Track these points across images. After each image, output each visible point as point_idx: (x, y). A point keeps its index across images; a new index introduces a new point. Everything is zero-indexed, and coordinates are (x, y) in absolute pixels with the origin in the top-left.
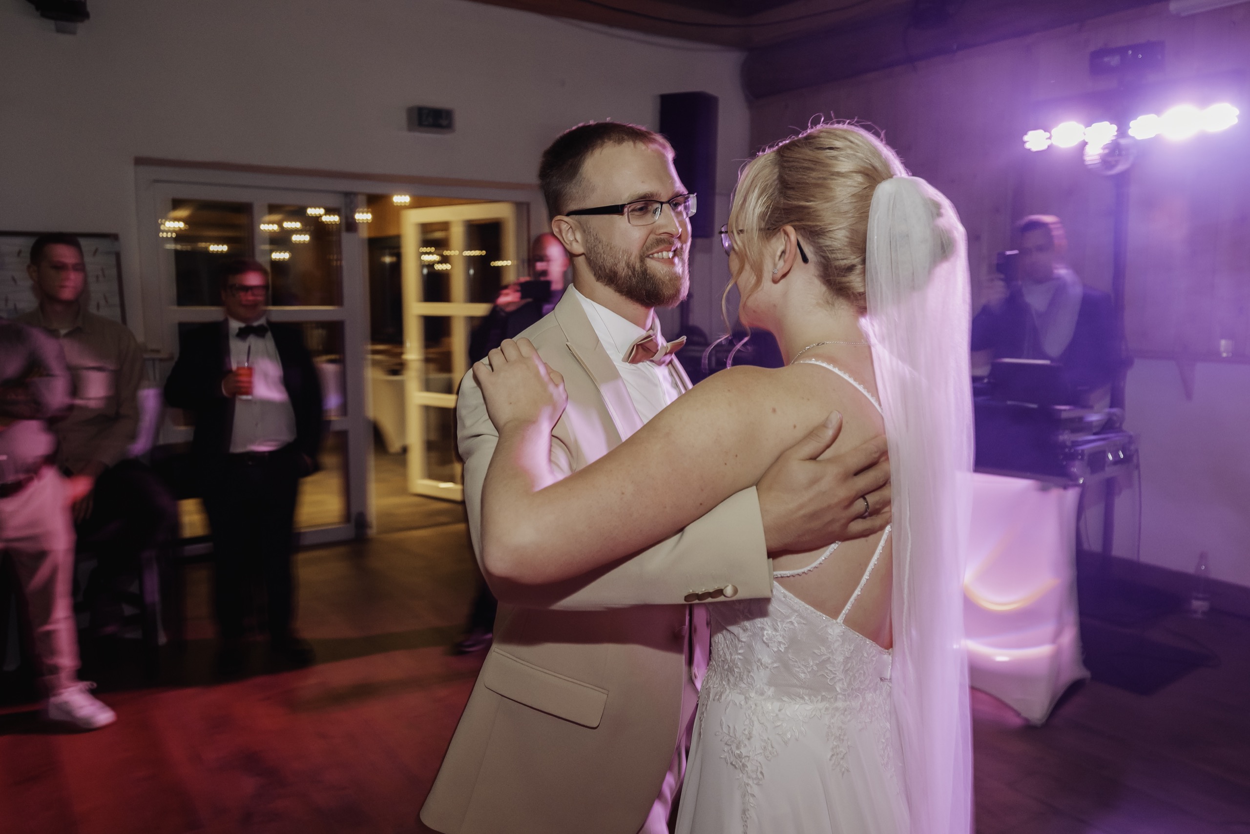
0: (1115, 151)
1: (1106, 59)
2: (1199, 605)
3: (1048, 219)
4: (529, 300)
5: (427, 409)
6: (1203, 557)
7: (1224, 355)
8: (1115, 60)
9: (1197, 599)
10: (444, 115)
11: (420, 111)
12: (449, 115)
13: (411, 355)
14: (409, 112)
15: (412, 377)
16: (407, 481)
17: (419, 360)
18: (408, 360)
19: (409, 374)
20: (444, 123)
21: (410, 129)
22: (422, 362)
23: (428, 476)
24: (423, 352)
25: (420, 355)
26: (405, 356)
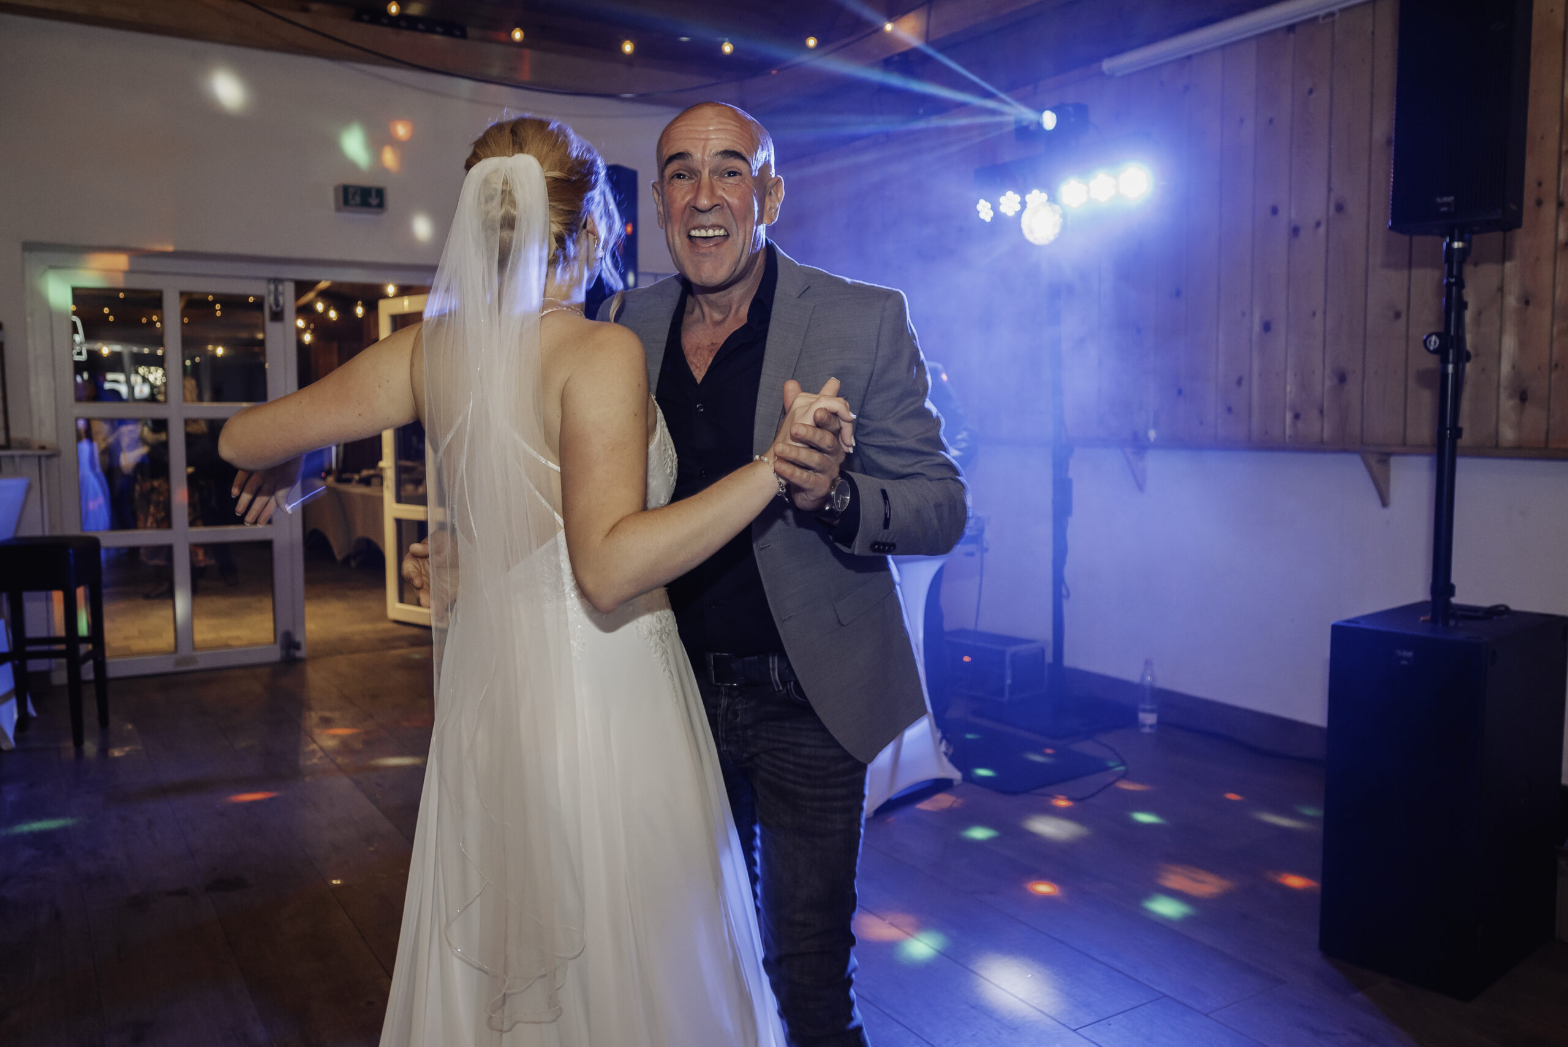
5: (400, 525)
9: (1144, 711)
10: (373, 193)
11: (346, 189)
12: (380, 193)
13: (387, 462)
14: (336, 191)
15: (387, 488)
16: (385, 605)
17: (391, 468)
18: (384, 468)
19: (385, 484)
20: (374, 202)
21: (338, 209)
22: (393, 471)
23: (401, 601)
24: (393, 458)
25: (391, 463)
26: (383, 463)
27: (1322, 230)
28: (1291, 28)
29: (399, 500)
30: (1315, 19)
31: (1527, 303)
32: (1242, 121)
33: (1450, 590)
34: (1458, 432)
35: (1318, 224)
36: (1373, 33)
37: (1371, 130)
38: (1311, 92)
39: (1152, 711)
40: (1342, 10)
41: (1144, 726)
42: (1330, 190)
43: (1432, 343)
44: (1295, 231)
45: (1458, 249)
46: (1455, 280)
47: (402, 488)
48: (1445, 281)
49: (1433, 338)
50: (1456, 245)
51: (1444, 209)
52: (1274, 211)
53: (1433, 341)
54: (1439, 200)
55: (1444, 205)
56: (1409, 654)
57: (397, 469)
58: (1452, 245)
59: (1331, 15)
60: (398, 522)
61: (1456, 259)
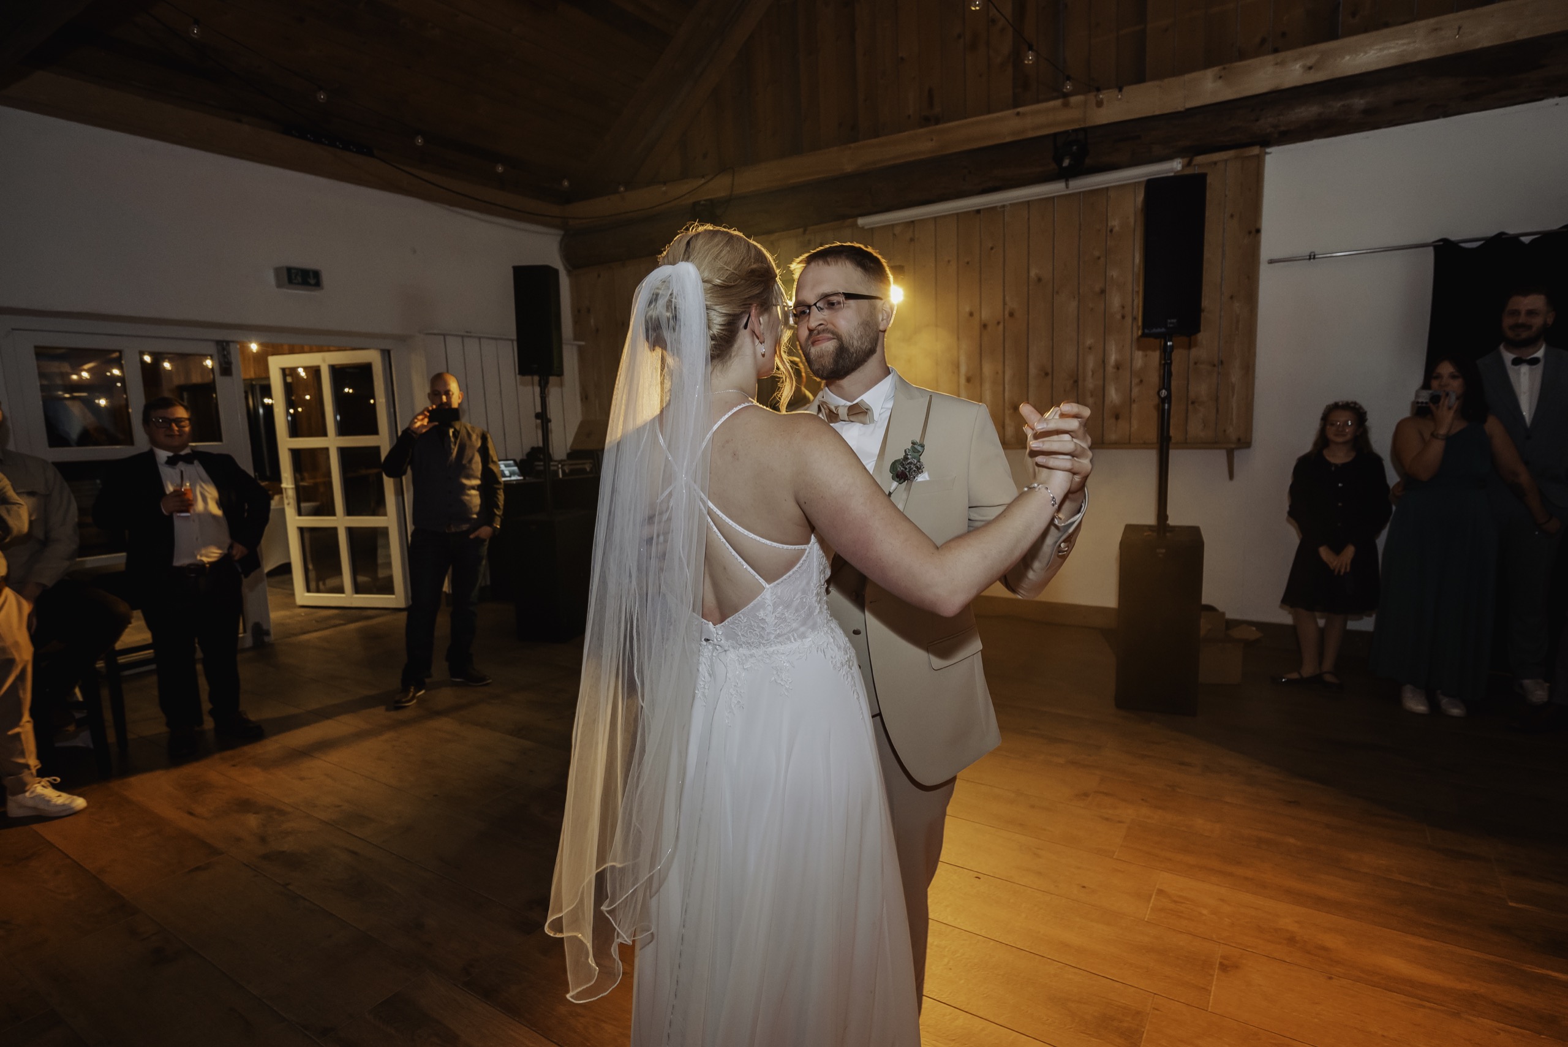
10: (311, 274)
11: (289, 270)
12: (316, 274)
13: (287, 484)
14: (277, 271)
15: (288, 504)
16: (293, 595)
17: (292, 488)
18: (286, 489)
19: (286, 502)
20: (312, 281)
21: (279, 285)
22: (294, 491)
23: (309, 591)
24: (293, 481)
25: (292, 484)
26: (284, 485)
27: (1001, 326)
28: (978, 211)
29: (300, 513)
30: (995, 207)
31: (1118, 369)
32: (949, 261)
33: (1166, 517)
34: (1169, 438)
35: (998, 323)
36: (1029, 219)
37: (1028, 272)
38: (992, 248)
40: (1010, 204)
42: (1005, 304)
43: (1163, 394)
44: (985, 326)
45: (1170, 345)
46: (1169, 362)
47: (303, 505)
48: (1163, 362)
49: (1164, 391)
50: (1169, 344)
51: (1171, 326)
52: (971, 314)
53: (1164, 393)
54: (1169, 321)
55: (1171, 323)
56: (1163, 551)
57: (298, 489)
58: (1166, 343)
59: (1004, 206)
60: (301, 530)
61: (1168, 350)
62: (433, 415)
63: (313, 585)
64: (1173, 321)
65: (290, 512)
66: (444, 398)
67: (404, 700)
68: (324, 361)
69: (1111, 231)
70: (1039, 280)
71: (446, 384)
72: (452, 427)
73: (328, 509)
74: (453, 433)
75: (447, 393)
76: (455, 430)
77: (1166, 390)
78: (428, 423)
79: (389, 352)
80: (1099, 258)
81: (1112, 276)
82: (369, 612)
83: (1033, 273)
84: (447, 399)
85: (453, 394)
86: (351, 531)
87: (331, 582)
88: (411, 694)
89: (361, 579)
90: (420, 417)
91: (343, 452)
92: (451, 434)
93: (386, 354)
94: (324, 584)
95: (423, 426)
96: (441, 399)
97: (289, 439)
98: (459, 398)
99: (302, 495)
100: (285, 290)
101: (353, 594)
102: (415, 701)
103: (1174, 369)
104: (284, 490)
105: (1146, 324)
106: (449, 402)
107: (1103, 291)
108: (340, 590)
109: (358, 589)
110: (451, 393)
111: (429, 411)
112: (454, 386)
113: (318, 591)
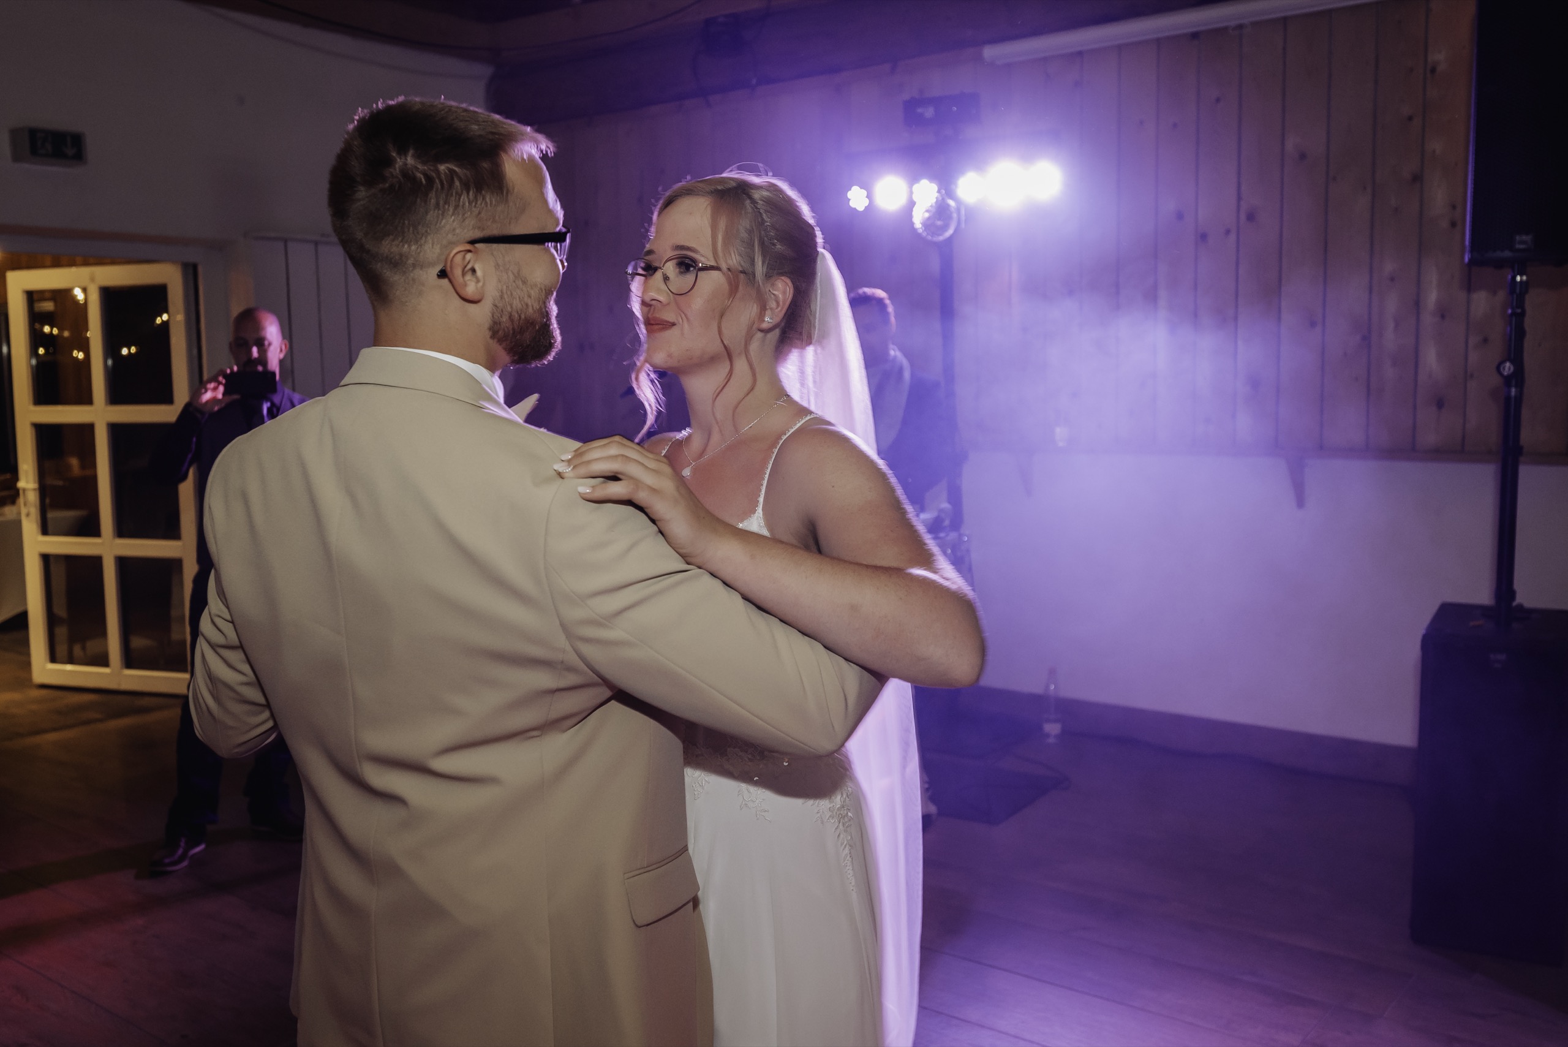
0: (941, 211)
1: (920, 110)
2: (1053, 729)
3: (880, 293)
4: (236, 397)
5: (46, 559)
6: (1052, 672)
7: (1061, 444)
8: (929, 112)
9: (1048, 721)
10: (68, 140)
11: (33, 132)
12: (77, 140)
13: (27, 482)
14: (15, 133)
15: (28, 515)
16: (28, 665)
17: (35, 489)
18: (24, 490)
19: (24, 511)
20: (70, 152)
21: (17, 158)
22: (37, 493)
23: (53, 659)
24: (37, 478)
25: (35, 483)
26: (21, 484)
27: (1233, 237)
29: (45, 531)
31: (1443, 317)
32: (1141, 122)
33: (1512, 594)
35: (1228, 232)
36: (1284, 48)
37: (1283, 144)
38: (1218, 100)
39: (1056, 721)
40: (1253, 23)
41: (1048, 736)
42: (1239, 198)
44: (1203, 237)
45: (1521, 282)
46: (1519, 311)
47: (51, 515)
48: (1510, 311)
49: (1508, 364)
50: (1518, 278)
51: (1522, 246)
52: (1180, 216)
53: (1508, 368)
54: (1518, 238)
55: (1521, 242)
56: (1502, 657)
57: (44, 490)
58: (1514, 278)
59: (1240, 27)
60: (46, 558)
61: (1518, 291)
62: (232, 383)
63: (62, 649)
64: (1524, 238)
65: (30, 528)
66: (255, 351)
67: (167, 861)
68: (92, 279)
69: (1433, 70)
70: (1303, 156)
71: (258, 327)
72: (268, 399)
73: (89, 527)
74: (269, 409)
75: (261, 343)
76: (273, 404)
77: (1512, 362)
78: (224, 394)
79: (195, 267)
80: (1410, 118)
81: (1434, 151)
82: (145, 702)
83: (1290, 146)
84: (259, 352)
85: (270, 344)
86: (123, 562)
87: (92, 646)
88: (180, 851)
89: (138, 642)
90: (212, 385)
91: (116, 430)
92: (265, 411)
93: (191, 272)
94: (84, 648)
95: (214, 400)
96: (250, 352)
97: (32, 408)
98: (281, 350)
99: (49, 498)
100: (26, 166)
101: (122, 668)
102: (185, 863)
103: (1528, 322)
104: (21, 492)
105: (1479, 242)
106: (263, 360)
107: (1417, 178)
108: (102, 660)
109: (131, 660)
110: (266, 343)
111: (225, 376)
112: (272, 331)
113: (71, 661)
